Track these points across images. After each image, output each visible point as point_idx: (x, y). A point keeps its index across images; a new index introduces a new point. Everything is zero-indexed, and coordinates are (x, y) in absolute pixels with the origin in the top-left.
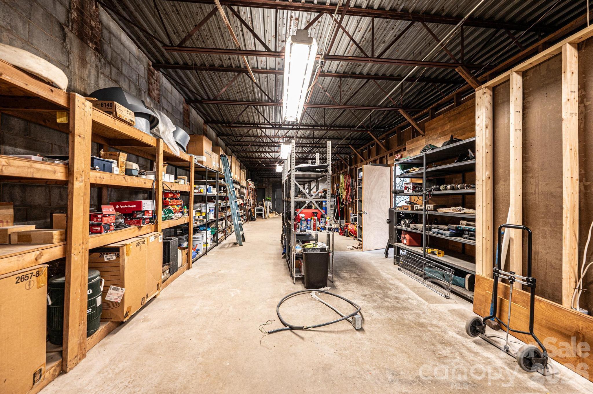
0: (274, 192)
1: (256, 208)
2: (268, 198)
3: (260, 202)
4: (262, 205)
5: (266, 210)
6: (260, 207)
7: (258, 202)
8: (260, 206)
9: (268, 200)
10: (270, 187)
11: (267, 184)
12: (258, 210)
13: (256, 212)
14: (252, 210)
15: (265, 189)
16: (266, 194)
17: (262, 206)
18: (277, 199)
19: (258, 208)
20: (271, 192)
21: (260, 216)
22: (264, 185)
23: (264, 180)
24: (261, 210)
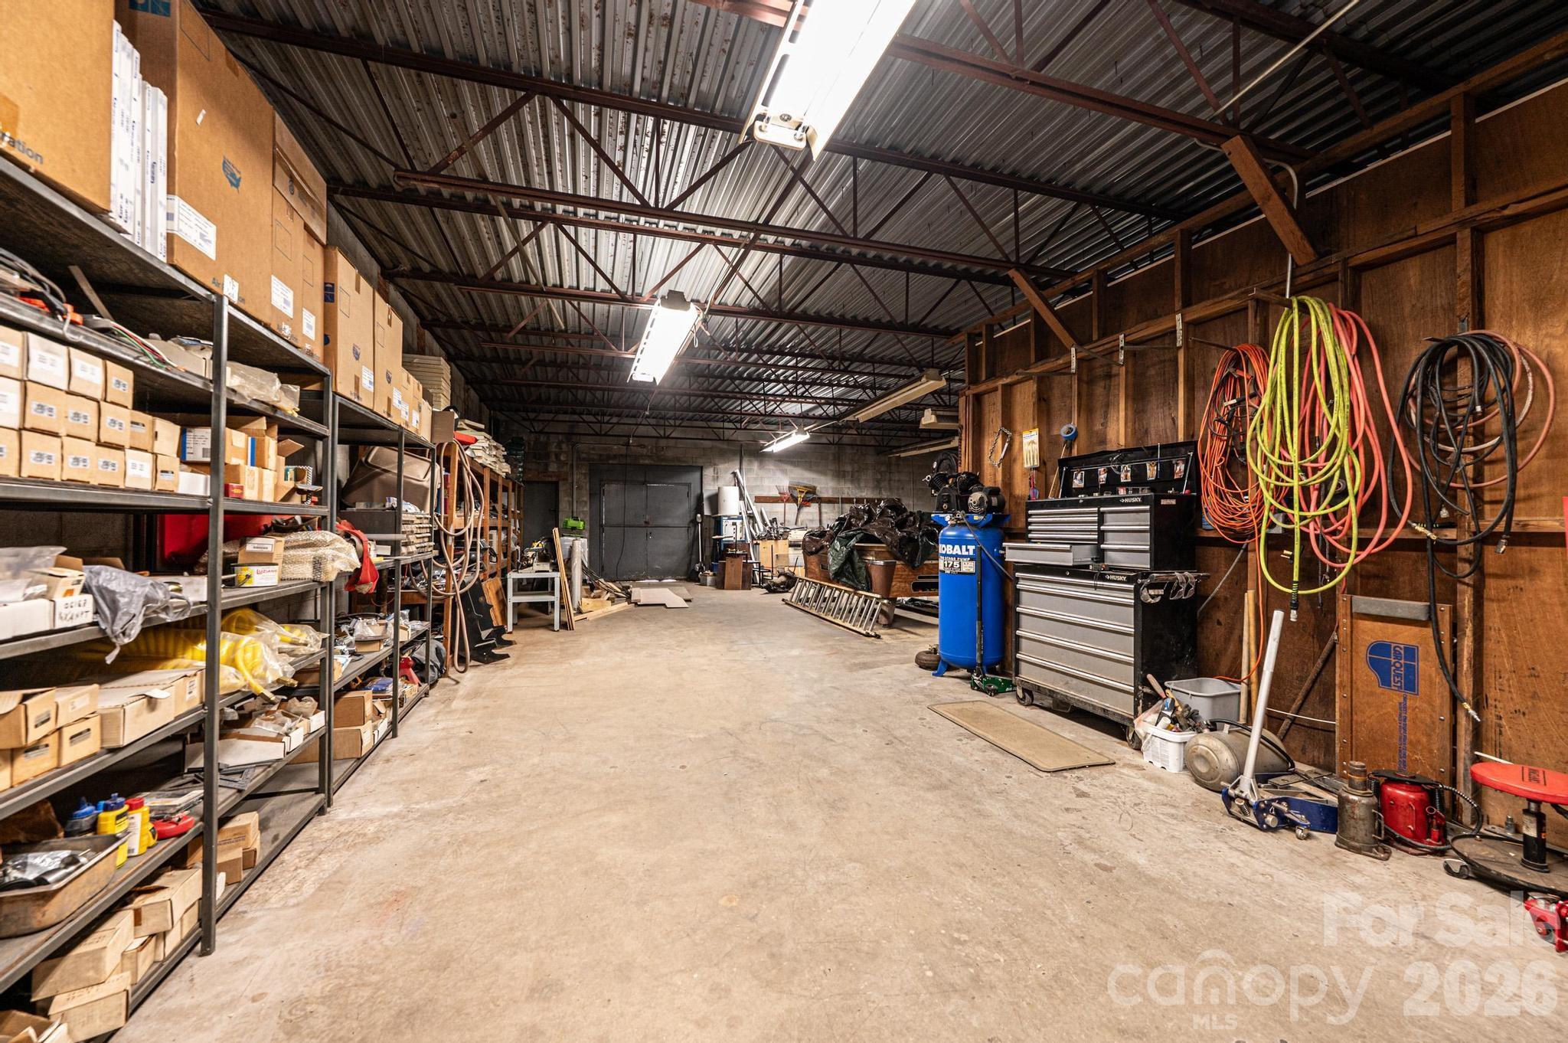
0: (596, 494)
1: (512, 576)
2: (571, 523)
3: (539, 545)
4: (548, 555)
5: (569, 579)
6: (537, 570)
7: (525, 544)
8: (538, 566)
9: (574, 531)
10: (580, 477)
11: (565, 463)
12: (522, 587)
13: (512, 599)
14: (490, 588)
15: (556, 484)
16: (563, 505)
17: (546, 566)
18: (609, 525)
19: (525, 574)
20: (586, 498)
21: (535, 616)
22: (553, 467)
23: (553, 448)
24: (543, 585)
